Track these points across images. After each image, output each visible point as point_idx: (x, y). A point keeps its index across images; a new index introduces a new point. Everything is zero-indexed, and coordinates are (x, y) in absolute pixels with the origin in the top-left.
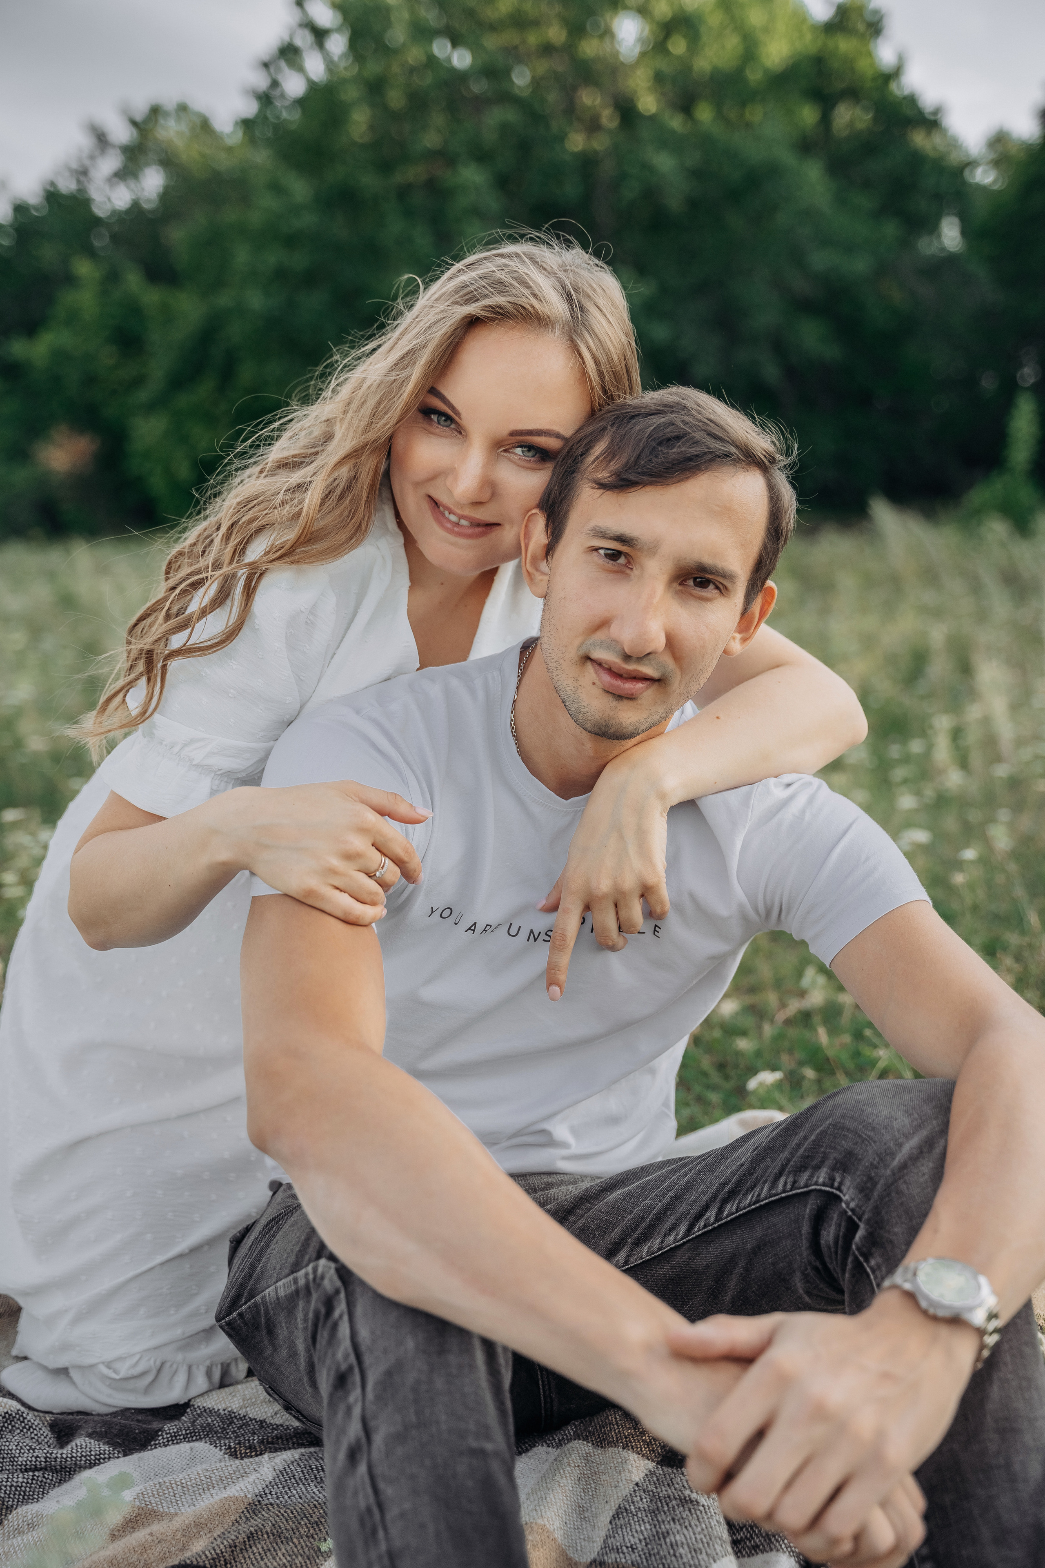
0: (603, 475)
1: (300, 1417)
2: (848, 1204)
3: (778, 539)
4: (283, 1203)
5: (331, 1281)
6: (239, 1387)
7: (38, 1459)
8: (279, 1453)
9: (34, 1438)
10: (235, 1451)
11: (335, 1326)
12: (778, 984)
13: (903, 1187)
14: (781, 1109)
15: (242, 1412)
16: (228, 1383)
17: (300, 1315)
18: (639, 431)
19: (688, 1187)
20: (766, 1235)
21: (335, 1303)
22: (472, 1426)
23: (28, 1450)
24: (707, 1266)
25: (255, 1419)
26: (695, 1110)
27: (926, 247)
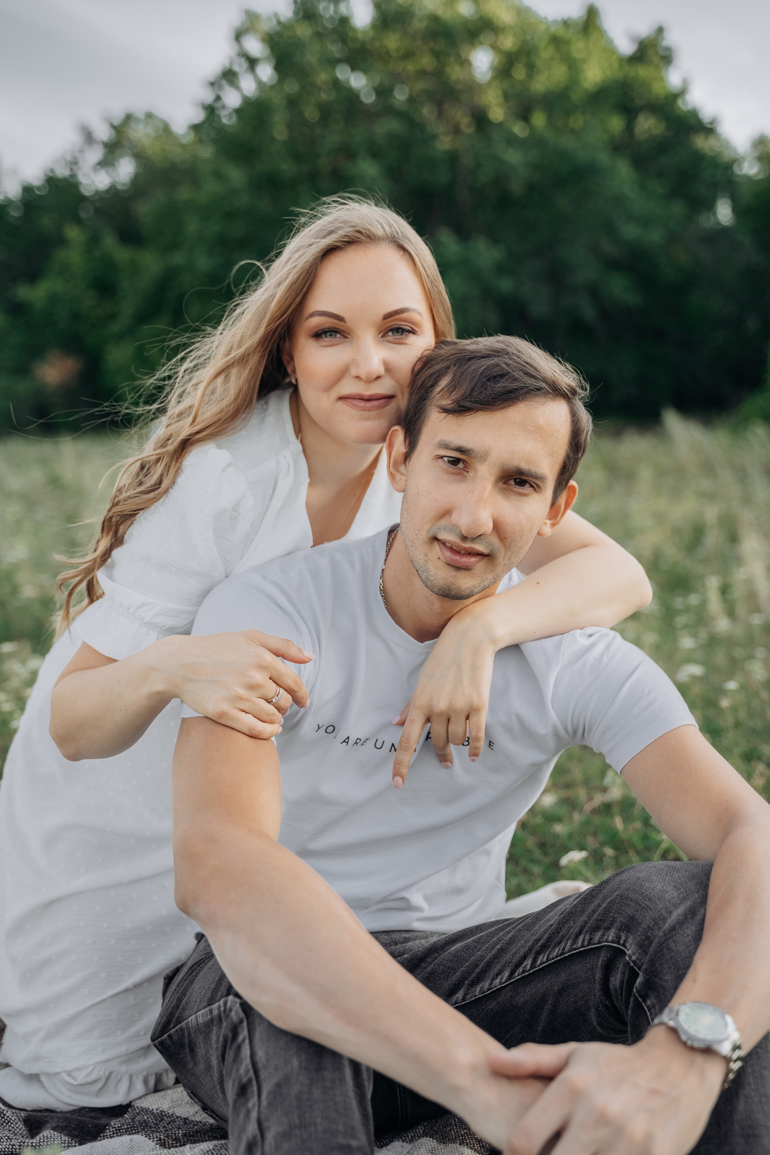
0: (447, 402)
1: (214, 1116)
2: (630, 957)
3: (578, 452)
4: (204, 950)
5: (236, 1013)
6: (169, 1091)
7: (14, 1147)
8: (198, 1144)
9: (11, 1130)
10: (165, 1142)
11: (239, 1048)
12: (586, 782)
13: (672, 945)
14: (586, 880)
15: (171, 1112)
16: (160, 1088)
17: (214, 1038)
18: (474, 370)
19: (511, 942)
20: (569, 980)
21: (239, 1030)
22: (341, 1128)
23: (7, 1140)
24: (524, 1003)
25: (180, 1117)
26: (521, 879)
27: (705, 222)
